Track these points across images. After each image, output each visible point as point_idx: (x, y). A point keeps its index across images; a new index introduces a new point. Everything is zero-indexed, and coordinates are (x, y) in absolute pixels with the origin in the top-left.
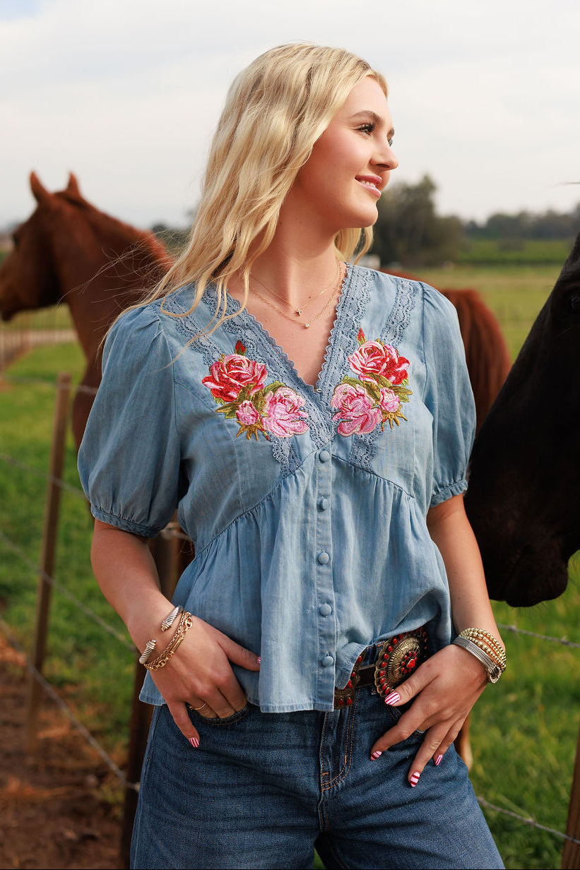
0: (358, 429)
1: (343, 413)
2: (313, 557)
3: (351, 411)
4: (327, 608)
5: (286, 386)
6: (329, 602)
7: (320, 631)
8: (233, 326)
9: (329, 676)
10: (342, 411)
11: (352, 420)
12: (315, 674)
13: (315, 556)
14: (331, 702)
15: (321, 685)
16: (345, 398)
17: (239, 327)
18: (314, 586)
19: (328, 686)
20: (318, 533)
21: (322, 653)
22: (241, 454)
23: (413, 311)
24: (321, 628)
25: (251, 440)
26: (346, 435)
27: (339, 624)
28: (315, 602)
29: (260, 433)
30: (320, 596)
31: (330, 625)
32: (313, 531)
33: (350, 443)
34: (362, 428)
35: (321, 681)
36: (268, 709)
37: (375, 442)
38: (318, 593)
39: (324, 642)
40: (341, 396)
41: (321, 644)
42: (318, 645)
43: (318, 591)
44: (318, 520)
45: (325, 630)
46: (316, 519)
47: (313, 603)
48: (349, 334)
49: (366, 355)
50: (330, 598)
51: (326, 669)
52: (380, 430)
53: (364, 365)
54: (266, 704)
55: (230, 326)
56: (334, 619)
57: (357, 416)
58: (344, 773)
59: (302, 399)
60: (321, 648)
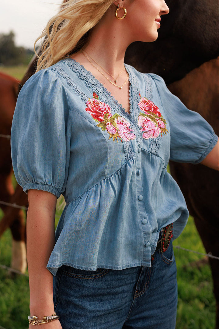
0: (152, 136)
1: (144, 129)
2: (136, 197)
3: (147, 127)
4: (145, 221)
5: (121, 116)
6: (145, 218)
7: (143, 231)
8: (90, 84)
9: (148, 251)
10: (143, 127)
11: (148, 132)
12: (142, 251)
13: (137, 197)
14: (150, 262)
15: (145, 256)
16: (143, 122)
17: (93, 85)
18: (137, 211)
19: (148, 256)
20: (137, 186)
21: (145, 242)
22: (110, 148)
23: (152, 85)
24: (144, 230)
25: (115, 142)
26: (147, 139)
27: (151, 227)
28: (139, 218)
29: (118, 138)
30: (141, 215)
31: (148, 228)
32: (135, 186)
33: (149, 142)
34: (153, 135)
35: (145, 254)
36: (118, 268)
37: (159, 142)
38: (140, 214)
39: (146, 236)
40: (141, 121)
41: (145, 238)
42: (143, 238)
43: (139, 213)
44: (137, 180)
45: (146, 231)
46: (136, 179)
47: (138, 219)
48: (136, 93)
49: (143, 104)
50: (146, 216)
51: (147, 249)
52: (161, 136)
53: (145, 108)
54: (117, 266)
55: (89, 84)
56: (149, 225)
57: (150, 130)
58: (144, 290)
59: (129, 123)
60: (145, 239)
